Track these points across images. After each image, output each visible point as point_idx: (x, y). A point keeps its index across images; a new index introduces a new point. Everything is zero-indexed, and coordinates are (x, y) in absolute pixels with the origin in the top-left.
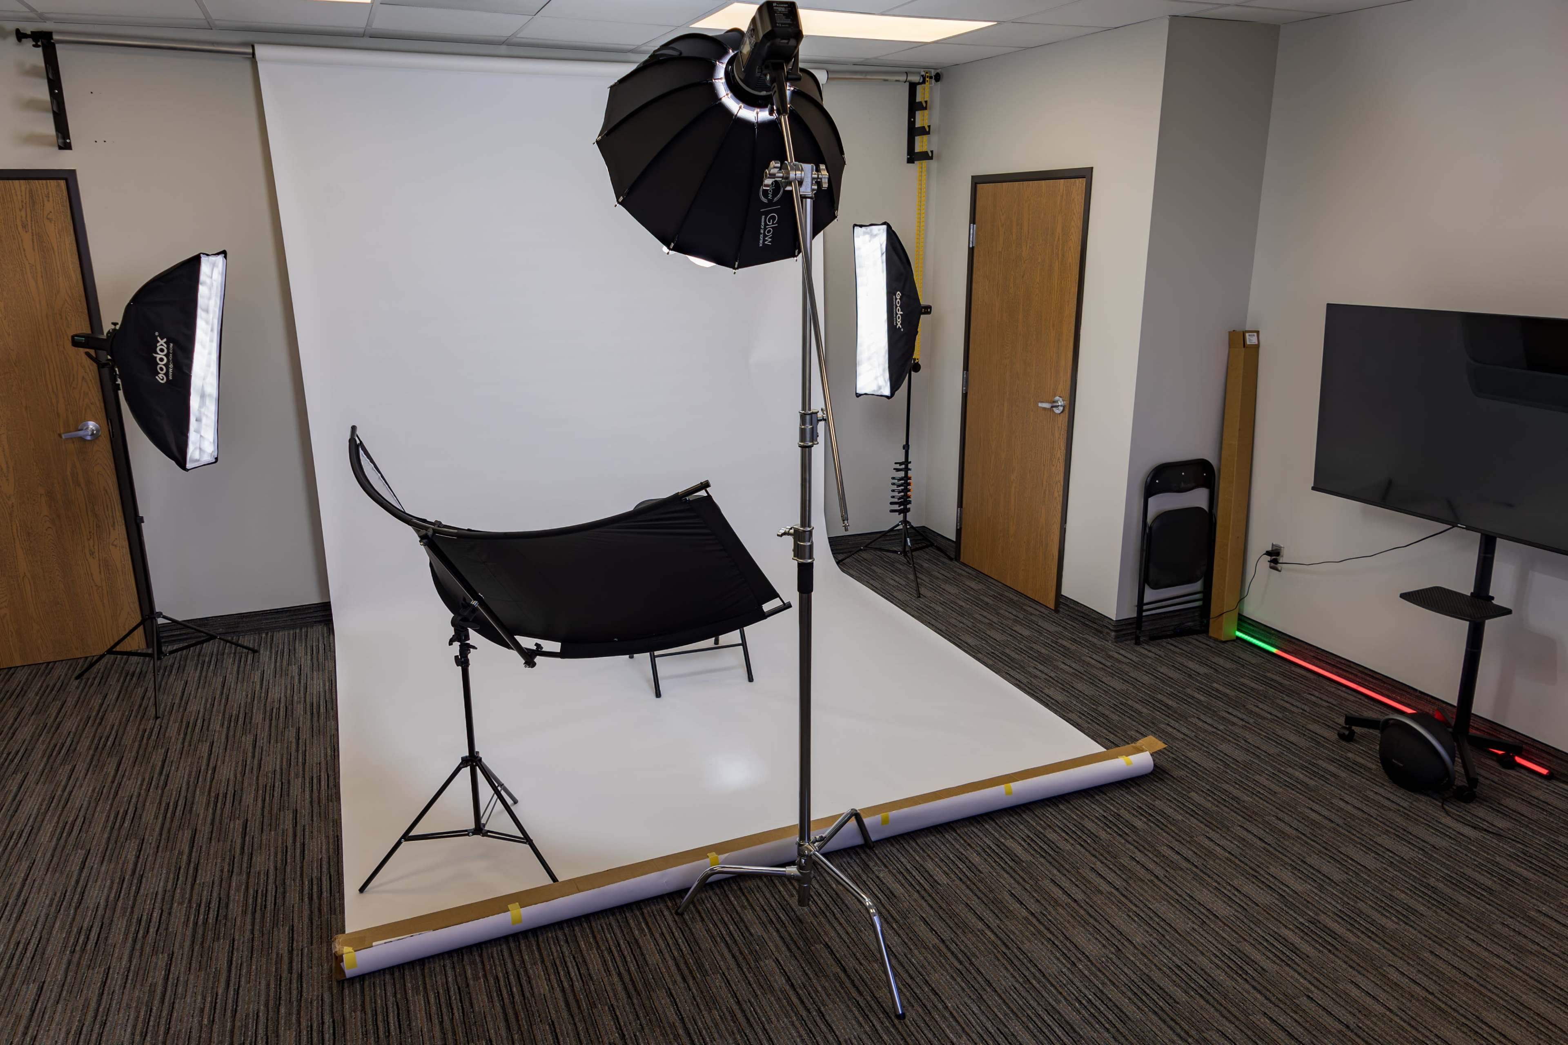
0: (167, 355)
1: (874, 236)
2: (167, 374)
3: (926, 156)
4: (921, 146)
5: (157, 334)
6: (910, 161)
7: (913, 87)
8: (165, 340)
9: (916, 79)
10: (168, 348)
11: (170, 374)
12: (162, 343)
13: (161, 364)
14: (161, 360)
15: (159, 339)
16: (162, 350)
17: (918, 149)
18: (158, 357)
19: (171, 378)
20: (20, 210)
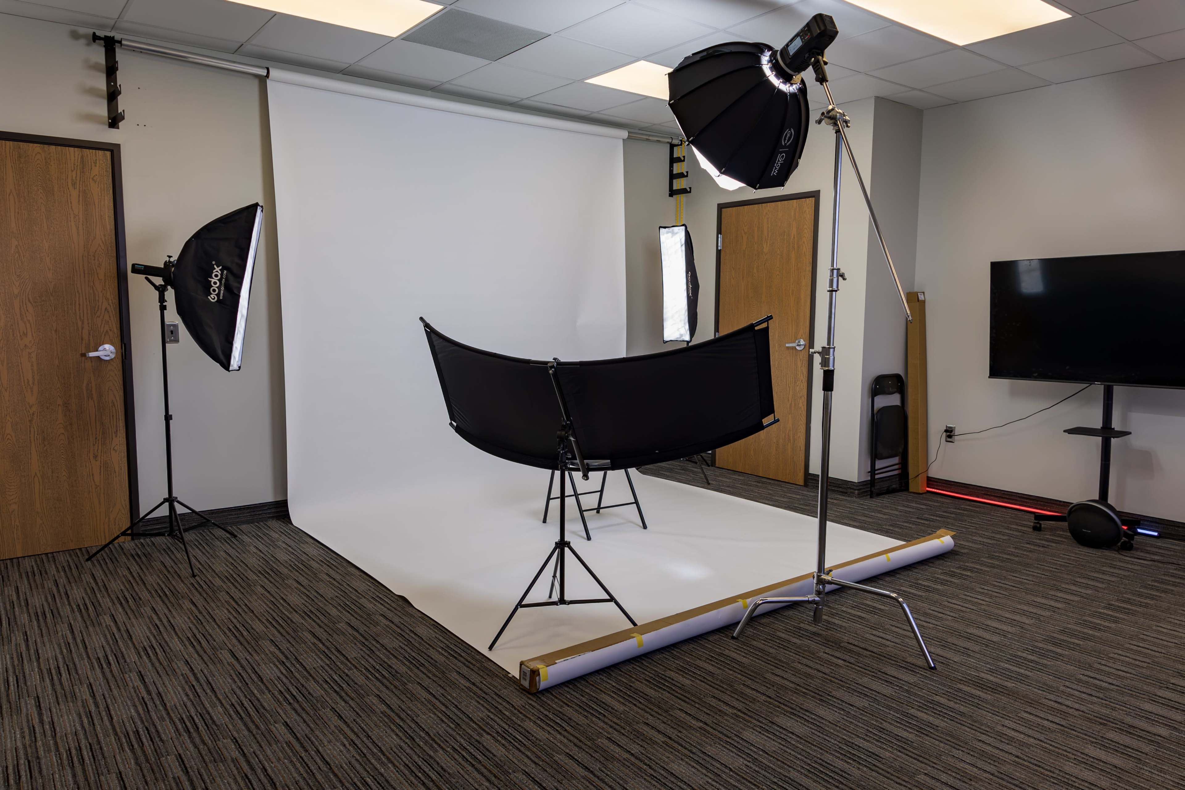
0: (220, 280)
1: (674, 234)
2: (218, 295)
3: (684, 191)
4: (678, 184)
5: (214, 263)
6: (671, 195)
7: (672, 146)
8: (221, 268)
9: (675, 142)
10: (222, 274)
11: (222, 295)
12: (217, 270)
13: (215, 287)
14: (215, 283)
15: (215, 266)
16: (216, 276)
17: (675, 187)
18: (213, 281)
19: (221, 298)
20: (72, 171)
